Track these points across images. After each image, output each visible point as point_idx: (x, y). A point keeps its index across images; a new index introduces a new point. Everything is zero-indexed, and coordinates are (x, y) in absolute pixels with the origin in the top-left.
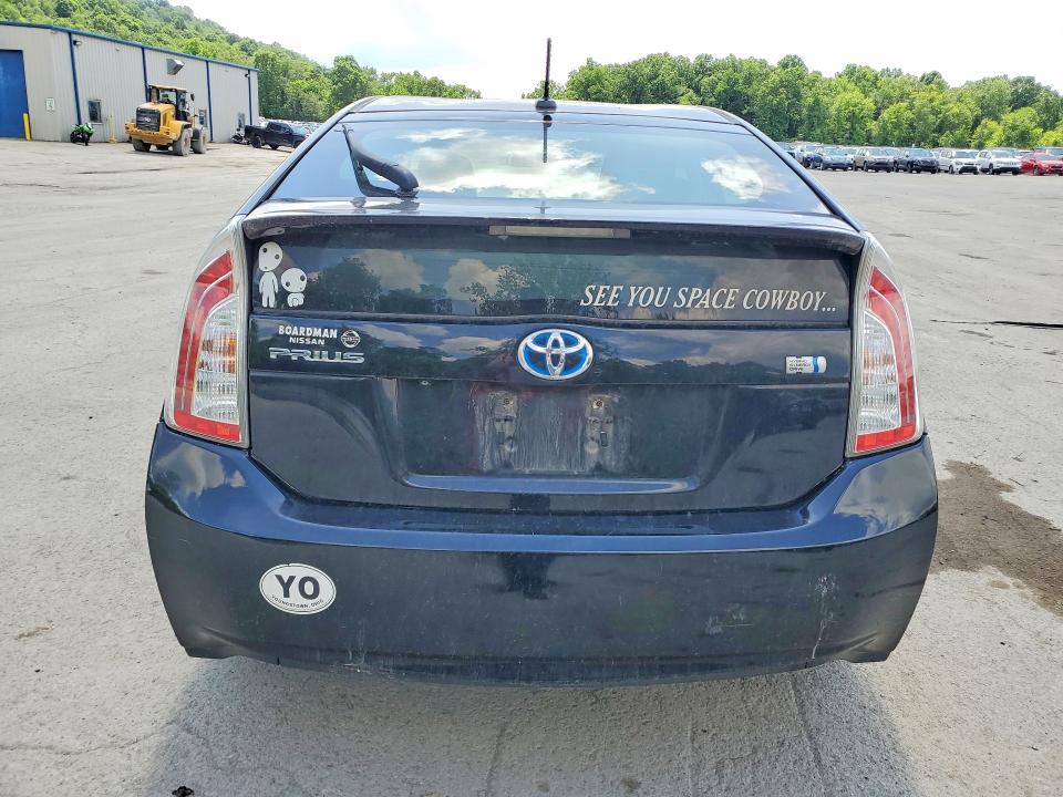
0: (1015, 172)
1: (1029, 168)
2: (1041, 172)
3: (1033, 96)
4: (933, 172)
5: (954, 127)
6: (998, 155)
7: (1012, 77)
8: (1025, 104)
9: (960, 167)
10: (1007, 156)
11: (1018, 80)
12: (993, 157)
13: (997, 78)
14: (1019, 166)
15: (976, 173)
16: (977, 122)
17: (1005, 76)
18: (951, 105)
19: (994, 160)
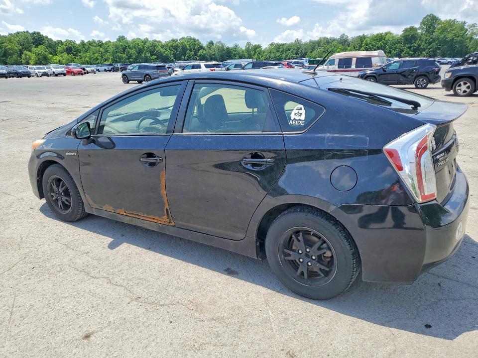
0: (65, 75)
1: (69, 73)
2: (75, 74)
3: (41, 41)
4: (29, 77)
5: (11, 55)
6: (55, 68)
7: (31, 32)
8: (40, 44)
9: (41, 74)
10: (58, 68)
11: (34, 33)
12: (53, 68)
13: (24, 32)
14: (65, 72)
15: (48, 76)
16: (21, 52)
17: (27, 32)
18: (6, 44)
19: (54, 70)
